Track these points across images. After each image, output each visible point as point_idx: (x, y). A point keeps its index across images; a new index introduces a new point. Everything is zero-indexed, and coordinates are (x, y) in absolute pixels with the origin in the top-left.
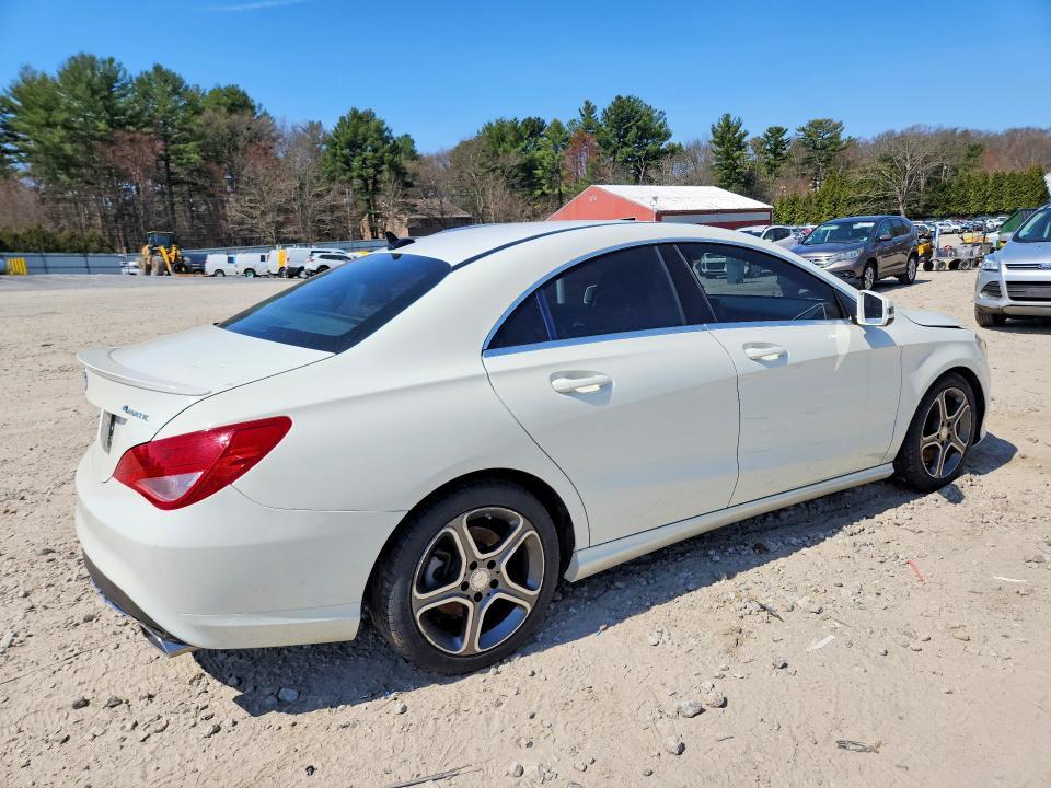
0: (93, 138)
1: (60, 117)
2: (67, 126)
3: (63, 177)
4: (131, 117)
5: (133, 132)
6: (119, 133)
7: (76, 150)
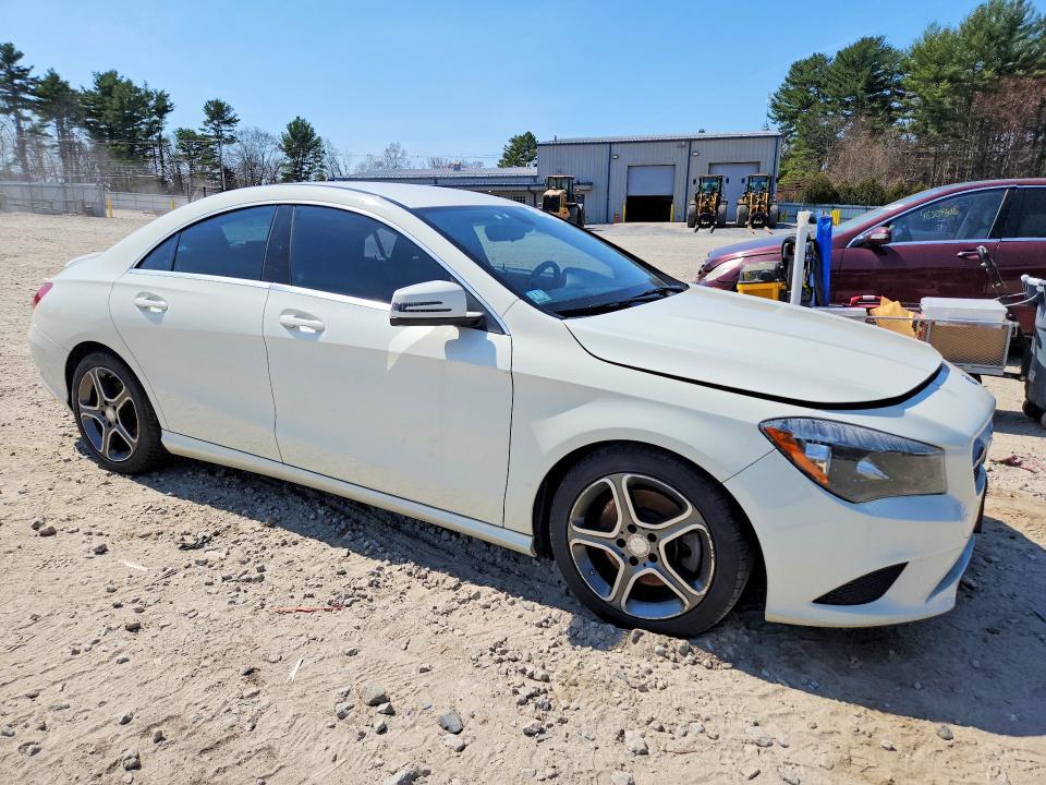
0: (976, 88)
1: (949, 70)
2: (952, 79)
3: (933, 131)
4: (1026, 60)
5: (1021, 77)
6: (1005, 80)
7: (953, 103)
